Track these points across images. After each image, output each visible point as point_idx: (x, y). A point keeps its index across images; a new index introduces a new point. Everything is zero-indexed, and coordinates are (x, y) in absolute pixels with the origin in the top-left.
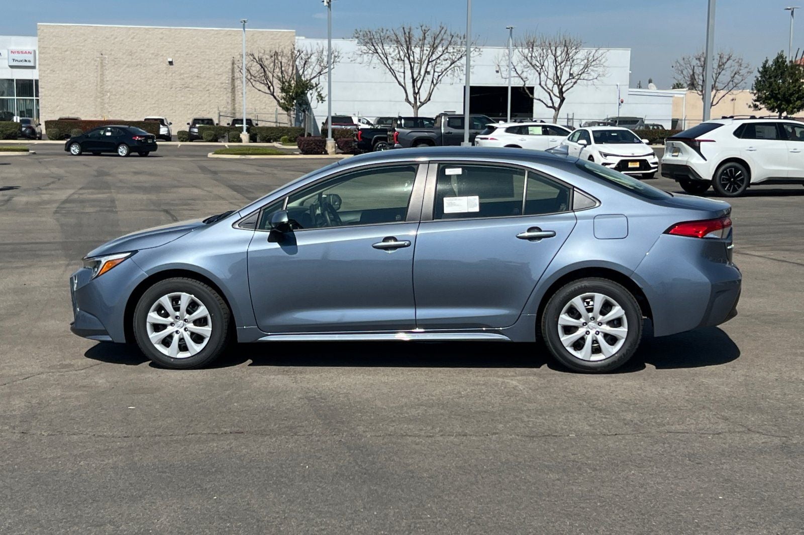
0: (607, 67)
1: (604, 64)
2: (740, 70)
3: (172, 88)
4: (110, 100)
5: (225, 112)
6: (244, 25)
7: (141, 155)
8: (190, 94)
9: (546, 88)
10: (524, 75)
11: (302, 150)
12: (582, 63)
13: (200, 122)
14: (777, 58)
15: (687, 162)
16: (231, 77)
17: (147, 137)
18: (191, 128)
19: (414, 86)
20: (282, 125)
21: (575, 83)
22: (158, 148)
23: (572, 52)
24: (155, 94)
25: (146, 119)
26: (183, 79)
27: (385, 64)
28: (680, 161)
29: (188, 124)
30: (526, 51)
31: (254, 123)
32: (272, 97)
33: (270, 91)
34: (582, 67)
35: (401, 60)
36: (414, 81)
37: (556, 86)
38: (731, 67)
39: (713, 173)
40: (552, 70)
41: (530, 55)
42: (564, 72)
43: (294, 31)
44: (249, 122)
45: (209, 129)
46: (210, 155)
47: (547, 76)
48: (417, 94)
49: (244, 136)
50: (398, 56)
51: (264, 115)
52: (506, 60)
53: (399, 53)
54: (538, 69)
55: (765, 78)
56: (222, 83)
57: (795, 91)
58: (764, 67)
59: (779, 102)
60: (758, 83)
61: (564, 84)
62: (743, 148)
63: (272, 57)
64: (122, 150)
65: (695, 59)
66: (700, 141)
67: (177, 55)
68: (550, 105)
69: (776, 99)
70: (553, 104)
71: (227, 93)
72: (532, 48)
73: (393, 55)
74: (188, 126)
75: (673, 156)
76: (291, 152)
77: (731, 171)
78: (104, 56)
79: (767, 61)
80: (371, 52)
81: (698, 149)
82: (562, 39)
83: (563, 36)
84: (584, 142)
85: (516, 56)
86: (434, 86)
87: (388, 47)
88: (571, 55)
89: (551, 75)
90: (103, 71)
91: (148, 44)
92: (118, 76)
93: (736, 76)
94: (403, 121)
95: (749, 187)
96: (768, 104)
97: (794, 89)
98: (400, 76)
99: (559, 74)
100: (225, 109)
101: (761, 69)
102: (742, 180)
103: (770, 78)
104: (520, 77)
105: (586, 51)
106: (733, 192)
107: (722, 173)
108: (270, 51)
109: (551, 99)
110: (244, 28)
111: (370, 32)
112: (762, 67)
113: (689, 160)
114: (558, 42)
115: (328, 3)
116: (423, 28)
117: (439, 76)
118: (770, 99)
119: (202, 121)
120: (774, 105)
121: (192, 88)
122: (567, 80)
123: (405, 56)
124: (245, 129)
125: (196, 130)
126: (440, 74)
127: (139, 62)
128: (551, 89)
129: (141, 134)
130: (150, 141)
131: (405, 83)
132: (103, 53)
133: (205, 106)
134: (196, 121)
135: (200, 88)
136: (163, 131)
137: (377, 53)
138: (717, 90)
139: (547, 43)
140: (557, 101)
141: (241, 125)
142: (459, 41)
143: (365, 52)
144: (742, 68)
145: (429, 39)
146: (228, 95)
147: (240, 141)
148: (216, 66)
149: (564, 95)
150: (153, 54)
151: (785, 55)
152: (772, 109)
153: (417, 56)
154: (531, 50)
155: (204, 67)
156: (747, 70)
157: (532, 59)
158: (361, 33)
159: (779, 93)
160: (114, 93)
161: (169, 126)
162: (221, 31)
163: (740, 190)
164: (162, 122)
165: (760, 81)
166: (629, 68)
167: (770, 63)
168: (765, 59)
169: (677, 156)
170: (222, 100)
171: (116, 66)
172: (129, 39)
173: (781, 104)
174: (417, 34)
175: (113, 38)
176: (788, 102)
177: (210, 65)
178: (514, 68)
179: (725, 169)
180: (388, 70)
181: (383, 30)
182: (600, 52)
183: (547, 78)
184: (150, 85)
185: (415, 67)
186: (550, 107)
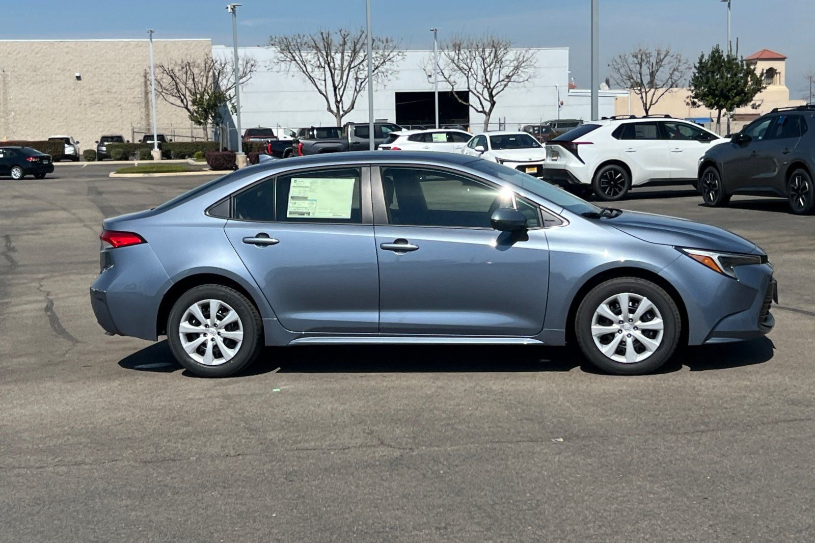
0: (539, 68)
1: (535, 65)
2: (679, 66)
3: (80, 105)
4: (14, 120)
5: (140, 128)
6: (151, 35)
7: (37, 178)
8: (101, 110)
9: (475, 92)
10: (452, 79)
11: (211, 166)
12: (512, 64)
13: (110, 139)
14: (713, 52)
15: (565, 166)
16: (143, 90)
17: (42, 158)
18: (98, 146)
19: (336, 95)
20: (198, 140)
21: (506, 86)
22: (55, 169)
23: (501, 52)
24: (63, 111)
25: (50, 139)
26: (92, 94)
27: (304, 72)
28: (559, 165)
29: (97, 142)
30: (452, 54)
31: (168, 138)
32: (186, 111)
33: (184, 104)
34: (512, 69)
35: (322, 67)
36: (335, 88)
37: (486, 89)
38: (669, 63)
39: (592, 176)
40: (480, 73)
41: (457, 57)
42: (494, 73)
43: (210, 39)
44: (161, 137)
45: (117, 147)
46: (112, 175)
47: (476, 80)
48: (339, 102)
49: (156, 153)
50: (318, 63)
51: (181, 130)
52: (432, 63)
53: (319, 60)
54: (466, 72)
55: (703, 74)
56: (134, 98)
57: (733, 86)
58: (700, 62)
59: (717, 99)
60: (695, 79)
61: (494, 88)
62: (622, 150)
63: (183, 68)
64: (16, 173)
65: (631, 56)
66: (577, 144)
67: (85, 69)
68: (481, 109)
69: (714, 96)
70: (483, 108)
71: (140, 109)
72: (459, 50)
73: (312, 62)
74: (97, 144)
75: (553, 160)
76: (200, 169)
77: (610, 174)
78: (6, 73)
79: (702, 56)
80: (288, 59)
81: (575, 152)
82: (489, 40)
83: (491, 37)
84: (481, 148)
85: (443, 59)
86: (358, 93)
87: (306, 54)
88: (499, 57)
89: (480, 79)
90: (5, 90)
91: (54, 59)
92: (23, 94)
93: (676, 72)
94: (315, 132)
95: (631, 189)
96: (706, 100)
97: (733, 84)
98: (321, 84)
99: (488, 77)
100: (139, 125)
101: (697, 65)
102: (623, 184)
103: (707, 73)
104: (448, 81)
105: (515, 51)
106: (614, 195)
107: (602, 176)
108: (182, 62)
109: (481, 103)
110: (151, 39)
111: (286, 38)
112: (698, 63)
113: (567, 164)
114: (486, 43)
115: (232, 9)
116: (343, 32)
117: (362, 83)
118: (708, 96)
119: (111, 138)
120: (711, 102)
121: (103, 104)
122: (497, 83)
123: (325, 63)
124: (156, 145)
125: (104, 149)
126: (362, 80)
127: (44, 78)
128: (481, 92)
129: (35, 155)
130: (45, 162)
131: (326, 92)
132: (5, 70)
133: (118, 123)
134: (104, 139)
135: (111, 104)
136: (69, 150)
137: (295, 60)
138: (656, 88)
139: (474, 45)
140: (487, 105)
141: (152, 142)
142: (382, 46)
143: (281, 59)
144: (680, 64)
145: (349, 44)
146: (142, 110)
147: (152, 158)
148: (128, 80)
149: (494, 99)
150: (59, 69)
151: (721, 49)
152: (710, 106)
153: (338, 62)
154: (457, 52)
155: (115, 81)
156: (686, 66)
157: (458, 62)
158: (277, 40)
159: (717, 89)
160: (18, 112)
161: (75, 145)
162: (132, 43)
163: (621, 194)
164: (67, 141)
165: (698, 77)
166: (568, 68)
167: (706, 57)
168: (701, 54)
169: (556, 160)
170: (136, 116)
171: (20, 83)
172: (33, 54)
173: (719, 101)
174: (336, 40)
175: (15, 53)
176: (727, 98)
177: (121, 79)
178: (442, 72)
179: (605, 172)
180: (307, 78)
181: (299, 35)
182: (531, 51)
183: (477, 81)
184: (57, 103)
185: (336, 75)
186: (481, 112)
